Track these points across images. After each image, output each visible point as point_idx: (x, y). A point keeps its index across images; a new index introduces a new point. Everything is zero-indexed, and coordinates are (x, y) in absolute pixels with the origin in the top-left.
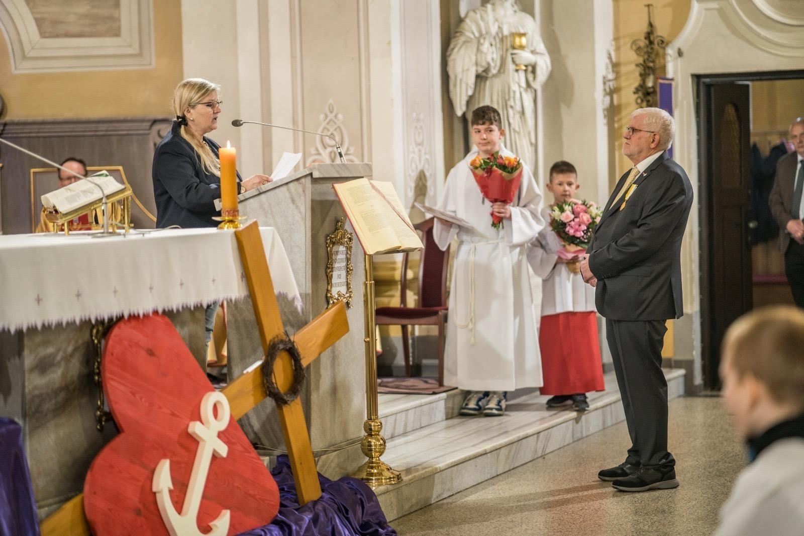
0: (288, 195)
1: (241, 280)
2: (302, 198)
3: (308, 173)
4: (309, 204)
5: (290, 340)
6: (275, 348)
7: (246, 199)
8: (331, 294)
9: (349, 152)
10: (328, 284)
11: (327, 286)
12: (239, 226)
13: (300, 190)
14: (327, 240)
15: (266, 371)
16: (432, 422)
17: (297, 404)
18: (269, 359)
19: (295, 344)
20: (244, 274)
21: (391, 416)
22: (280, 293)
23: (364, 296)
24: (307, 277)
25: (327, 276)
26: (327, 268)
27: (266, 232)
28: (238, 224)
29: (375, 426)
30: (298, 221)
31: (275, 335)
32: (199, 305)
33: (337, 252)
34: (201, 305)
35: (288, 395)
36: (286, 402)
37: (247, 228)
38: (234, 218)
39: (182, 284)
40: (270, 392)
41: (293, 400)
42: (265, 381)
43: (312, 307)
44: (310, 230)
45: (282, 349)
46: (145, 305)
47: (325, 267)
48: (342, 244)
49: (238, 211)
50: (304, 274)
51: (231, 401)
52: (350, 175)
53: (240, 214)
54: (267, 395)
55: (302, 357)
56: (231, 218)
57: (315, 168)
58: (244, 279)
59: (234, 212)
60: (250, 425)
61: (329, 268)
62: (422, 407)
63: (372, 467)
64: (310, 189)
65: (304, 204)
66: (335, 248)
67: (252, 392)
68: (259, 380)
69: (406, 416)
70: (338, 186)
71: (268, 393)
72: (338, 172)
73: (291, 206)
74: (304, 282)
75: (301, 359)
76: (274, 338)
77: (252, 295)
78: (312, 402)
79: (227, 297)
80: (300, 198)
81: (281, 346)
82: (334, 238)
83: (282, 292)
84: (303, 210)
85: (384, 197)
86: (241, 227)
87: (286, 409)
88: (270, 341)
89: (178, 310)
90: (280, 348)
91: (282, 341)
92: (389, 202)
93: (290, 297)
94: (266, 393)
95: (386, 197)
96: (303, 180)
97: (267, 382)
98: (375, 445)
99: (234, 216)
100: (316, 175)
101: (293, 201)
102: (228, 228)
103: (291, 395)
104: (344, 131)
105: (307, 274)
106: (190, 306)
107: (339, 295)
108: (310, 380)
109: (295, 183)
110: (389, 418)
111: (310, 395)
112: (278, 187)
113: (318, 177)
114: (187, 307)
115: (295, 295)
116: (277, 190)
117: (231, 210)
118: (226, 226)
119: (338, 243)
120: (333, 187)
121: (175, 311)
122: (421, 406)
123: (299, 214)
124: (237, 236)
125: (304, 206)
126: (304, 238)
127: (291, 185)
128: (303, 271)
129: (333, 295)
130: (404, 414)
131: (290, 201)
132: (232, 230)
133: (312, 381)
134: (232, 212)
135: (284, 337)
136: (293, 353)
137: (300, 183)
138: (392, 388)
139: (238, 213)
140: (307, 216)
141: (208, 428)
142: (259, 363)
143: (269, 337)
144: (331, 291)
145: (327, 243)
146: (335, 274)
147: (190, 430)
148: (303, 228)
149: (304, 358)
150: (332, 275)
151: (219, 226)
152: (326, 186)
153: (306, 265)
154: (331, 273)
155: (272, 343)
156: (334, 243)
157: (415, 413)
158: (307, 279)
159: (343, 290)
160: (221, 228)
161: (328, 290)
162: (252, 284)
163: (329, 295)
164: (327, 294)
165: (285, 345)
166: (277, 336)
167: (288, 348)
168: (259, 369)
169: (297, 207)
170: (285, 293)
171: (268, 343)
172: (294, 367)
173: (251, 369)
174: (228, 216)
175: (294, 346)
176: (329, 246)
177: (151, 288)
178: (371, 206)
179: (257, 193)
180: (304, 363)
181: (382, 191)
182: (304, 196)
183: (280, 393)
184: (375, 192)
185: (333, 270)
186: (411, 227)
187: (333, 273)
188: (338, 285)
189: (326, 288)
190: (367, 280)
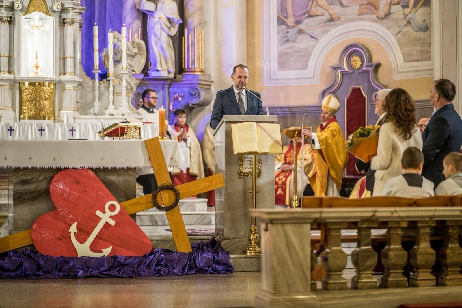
4: (225, 132)
8: (242, 172)
10: (240, 167)
25: (239, 163)
29: (253, 230)
32: (114, 168)
37: (149, 139)
44: (225, 143)
61: (240, 160)
63: (251, 247)
64: (225, 126)
67: (144, 204)
70: (233, 125)
74: (223, 165)
76: (163, 184)
87: (168, 213)
89: (99, 168)
98: (252, 238)
106: (109, 168)
114: (106, 168)
118: (161, 139)
141: (105, 214)
144: (241, 170)
146: (247, 163)
147: (96, 213)
150: (243, 163)
153: (224, 158)
155: (161, 186)
161: (240, 170)
164: (238, 172)
165: (167, 187)
166: (166, 183)
175: (173, 188)
178: (247, 133)
181: (264, 128)
184: (259, 128)
185: (244, 161)
186: (280, 144)
187: (244, 163)
188: (250, 168)
189: (238, 169)
190: (253, 166)
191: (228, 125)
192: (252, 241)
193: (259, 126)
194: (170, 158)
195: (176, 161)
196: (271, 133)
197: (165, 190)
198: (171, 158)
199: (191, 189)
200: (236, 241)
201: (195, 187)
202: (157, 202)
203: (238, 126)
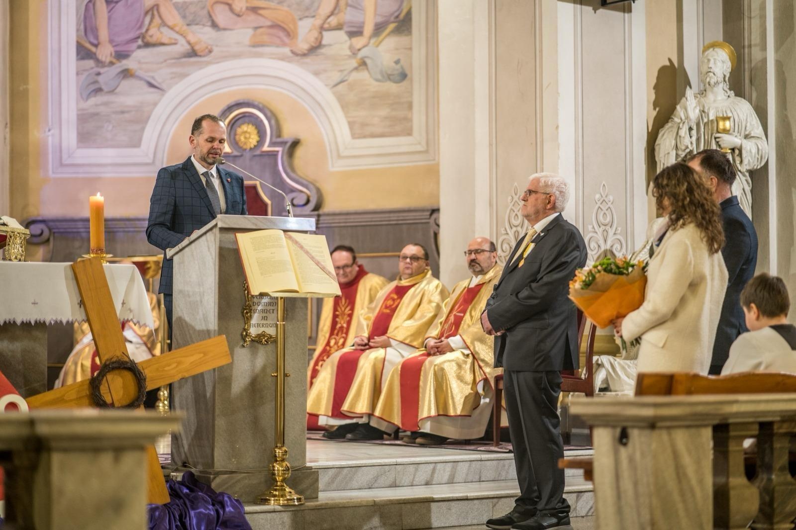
0: (206, 243)
6: (109, 366)
7: (183, 248)
8: (248, 333)
10: (245, 324)
11: (244, 325)
13: (213, 239)
14: (243, 283)
15: (95, 384)
24: (215, 315)
25: (244, 317)
26: (244, 308)
29: (279, 453)
30: (211, 266)
34: (14, 322)
47: (240, 308)
61: (247, 310)
63: (276, 490)
64: (219, 238)
65: (215, 250)
69: (455, 468)
72: (256, 225)
79: (56, 319)
80: (213, 247)
81: (115, 365)
84: (214, 257)
85: (302, 247)
91: (119, 361)
92: (307, 252)
95: (306, 247)
96: (214, 230)
98: (278, 470)
100: (220, 225)
105: (215, 313)
107: (264, 335)
109: (211, 233)
120: (235, 237)
123: (212, 260)
124: (73, 268)
125: (215, 253)
127: (208, 235)
128: (213, 310)
129: (252, 333)
130: (449, 464)
131: (207, 249)
144: (247, 329)
145: (243, 287)
146: (256, 316)
148: (213, 272)
150: (251, 316)
153: (215, 304)
154: (249, 314)
158: (215, 318)
161: (245, 330)
163: (244, 333)
169: (211, 253)
176: (246, 289)
178: (271, 253)
182: (215, 245)
184: (290, 242)
185: (252, 311)
186: (333, 275)
187: (252, 314)
188: (263, 326)
189: (242, 327)
190: (278, 321)
191: (224, 235)
192: (278, 476)
193: (290, 238)
194: (122, 301)
195: (132, 308)
196: (314, 254)
197: (117, 372)
198: (123, 303)
199: (166, 369)
200: (239, 478)
201: (174, 365)
202: (101, 395)
203: (251, 239)
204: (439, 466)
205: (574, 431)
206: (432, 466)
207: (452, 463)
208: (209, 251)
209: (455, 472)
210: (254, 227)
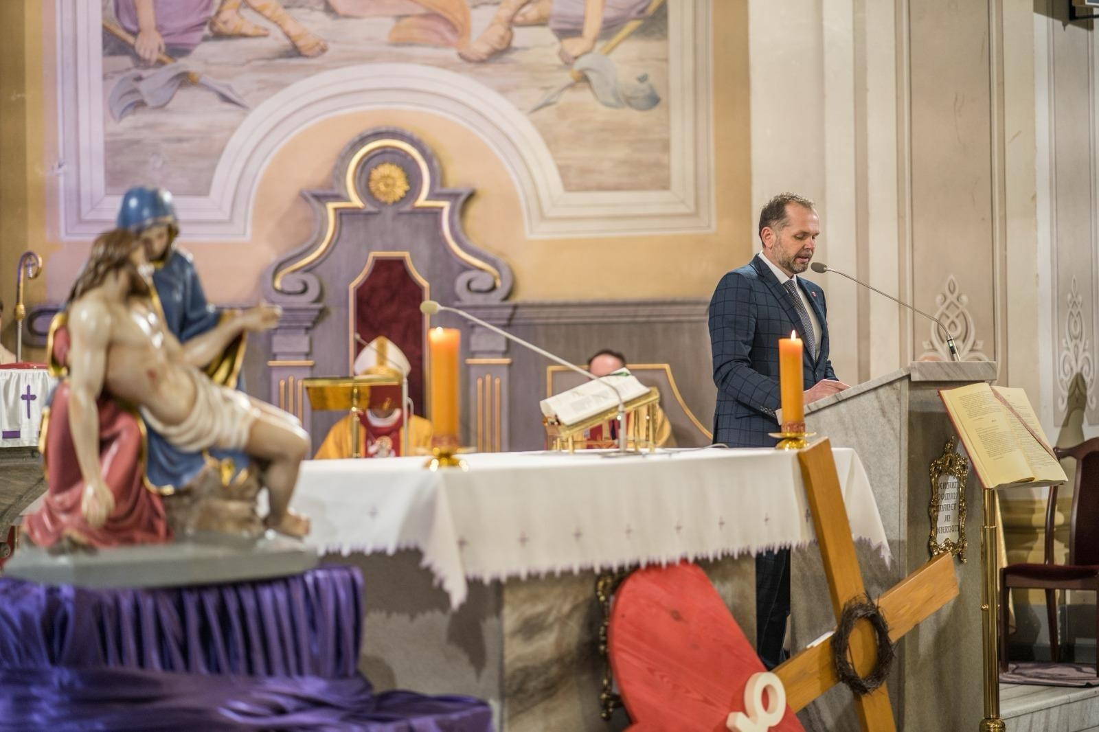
0: (876, 404)
1: (804, 519)
2: (897, 409)
3: (904, 374)
4: (905, 418)
5: (873, 604)
6: (851, 614)
7: (819, 410)
8: (936, 543)
9: (975, 348)
10: (932, 528)
11: (929, 531)
12: (805, 445)
13: (894, 398)
14: (931, 467)
15: (838, 645)
16: (1085, 726)
17: (883, 694)
18: (843, 629)
19: (880, 610)
20: (809, 512)
21: (1025, 716)
22: (860, 538)
23: (982, 546)
24: (901, 518)
25: (930, 517)
26: (931, 506)
27: (842, 455)
28: (803, 443)
29: (994, 728)
30: (890, 441)
31: (852, 597)
32: (745, 553)
33: (945, 485)
34: (749, 553)
35: (870, 681)
36: (865, 691)
37: (814, 448)
38: (799, 434)
39: (722, 524)
40: (843, 675)
41: (877, 688)
42: (837, 661)
43: (908, 560)
44: (907, 453)
45: (861, 617)
46: (669, 551)
47: (927, 505)
48: (952, 473)
49: (803, 425)
50: (898, 514)
51: (787, 686)
52: (965, 379)
53: (807, 428)
54: (839, 680)
55: (889, 629)
56: (793, 435)
57: (915, 368)
58: (810, 519)
59: (799, 426)
60: (821, 720)
61: (933, 506)
62: (1070, 705)
64: (908, 397)
65: (898, 417)
66: (942, 479)
67: (818, 675)
68: (828, 659)
69: (1047, 717)
70: (946, 393)
71: (841, 676)
72: (948, 374)
73: (882, 420)
74: (897, 526)
75: (888, 632)
76: (850, 601)
77: (819, 541)
78: (906, 693)
79: (786, 542)
80: (894, 409)
81: (860, 613)
82: (940, 464)
83: (863, 538)
84: (897, 426)
85: (1011, 409)
86: (807, 447)
87: (866, 700)
88: (845, 605)
89: (716, 559)
90: (859, 616)
91: (861, 606)
92: (1019, 417)
93: (874, 544)
94: (837, 676)
95: (1015, 409)
96: (898, 384)
97: (839, 662)
99: (799, 431)
100: (916, 377)
101: (884, 413)
102: (789, 448)
103: (873, 681)
104: (970, 319)
105: (902, 514)
106: (733, 554)
107: (947, 545)
108: (904, 661)
109: (887, 387)
110: (1021, 718)
111: (905, 682)
112: (864, 393)
113: (918, 379)
114: (728, 555)
115: (881, 542)
116: (862, 398)
117: (794, 424)
118: (788, 445)
119: (946, 472)
120: (940, 395)
121: (711, 559)
122: (1070, 703)
123: (892, 432)
124: (801, 459)
125: (898, 421)
126: (898, 464)
127: (881, 391)
128: (897, 509)
129: (939, 543)
130: (1043, 713)
131: (879, 413)
132: (795, 451)
133: (906, 663)
134: (795, 426)
135: (865, 601)
136: (876, 622)
137: (894, 389)
138: (1031, 677)
139: (804, 428)
140: (902, 434)
141: (755, 722)
142: (828, 635)
143: (843, 599)
144: (935, 538)
145: (930, 472)
146: (942, 515)
147: (729, 724)
148: (897, 450)
149: (893, 629)
150: (937, 516)
151: (779, 445)
152: (929, 394)
153: (900, 501)
154: (935, 514)
155: (847, 608)
156: (940, 473)
157: (1060, 713)
158: (902, 522)
159: (953, 537)
160: (781, 448)
162: (820, 524)
163: (932, 544)
164: (929, 543)
165: (865, 610)
166: (855, 598)
167: (869, 615)
168: (828, 643)
169: (889, 421)
170: (867, 539)
171: (842, 607)
172: (878, 642)
173: (816, 643)
174: (790, 432)
175: (878, 612)
176: (934, 476)
177: (679, 528)
179: (834, 401)
180: (893, 637)
181: (1008, 401)
182: (898, 407)
183: (858, 677)
185: (938, 509)
187: (938, 513)
188: (946, 530)
189: (929, 534)
190: (986, 525)
204: (1036, 716)
205: (1079, 641)
206: (1029, 716)
207: (1045, 711)
208: (884, 416)
209: (1048, 723)
210: (946, 378)
